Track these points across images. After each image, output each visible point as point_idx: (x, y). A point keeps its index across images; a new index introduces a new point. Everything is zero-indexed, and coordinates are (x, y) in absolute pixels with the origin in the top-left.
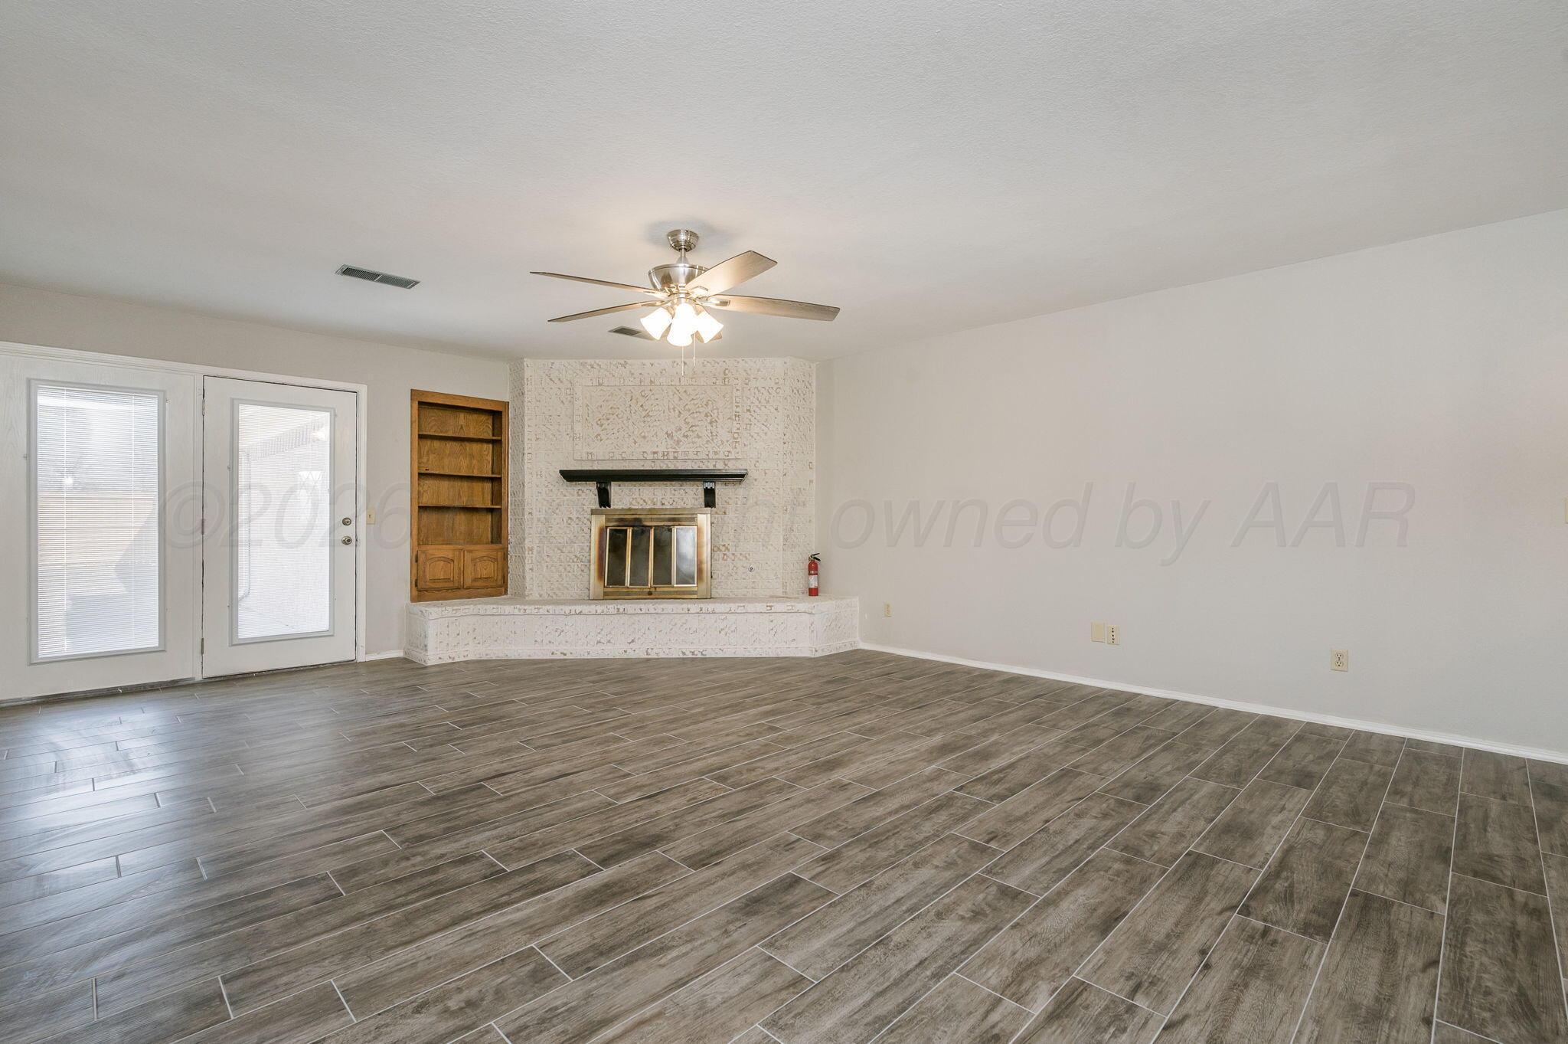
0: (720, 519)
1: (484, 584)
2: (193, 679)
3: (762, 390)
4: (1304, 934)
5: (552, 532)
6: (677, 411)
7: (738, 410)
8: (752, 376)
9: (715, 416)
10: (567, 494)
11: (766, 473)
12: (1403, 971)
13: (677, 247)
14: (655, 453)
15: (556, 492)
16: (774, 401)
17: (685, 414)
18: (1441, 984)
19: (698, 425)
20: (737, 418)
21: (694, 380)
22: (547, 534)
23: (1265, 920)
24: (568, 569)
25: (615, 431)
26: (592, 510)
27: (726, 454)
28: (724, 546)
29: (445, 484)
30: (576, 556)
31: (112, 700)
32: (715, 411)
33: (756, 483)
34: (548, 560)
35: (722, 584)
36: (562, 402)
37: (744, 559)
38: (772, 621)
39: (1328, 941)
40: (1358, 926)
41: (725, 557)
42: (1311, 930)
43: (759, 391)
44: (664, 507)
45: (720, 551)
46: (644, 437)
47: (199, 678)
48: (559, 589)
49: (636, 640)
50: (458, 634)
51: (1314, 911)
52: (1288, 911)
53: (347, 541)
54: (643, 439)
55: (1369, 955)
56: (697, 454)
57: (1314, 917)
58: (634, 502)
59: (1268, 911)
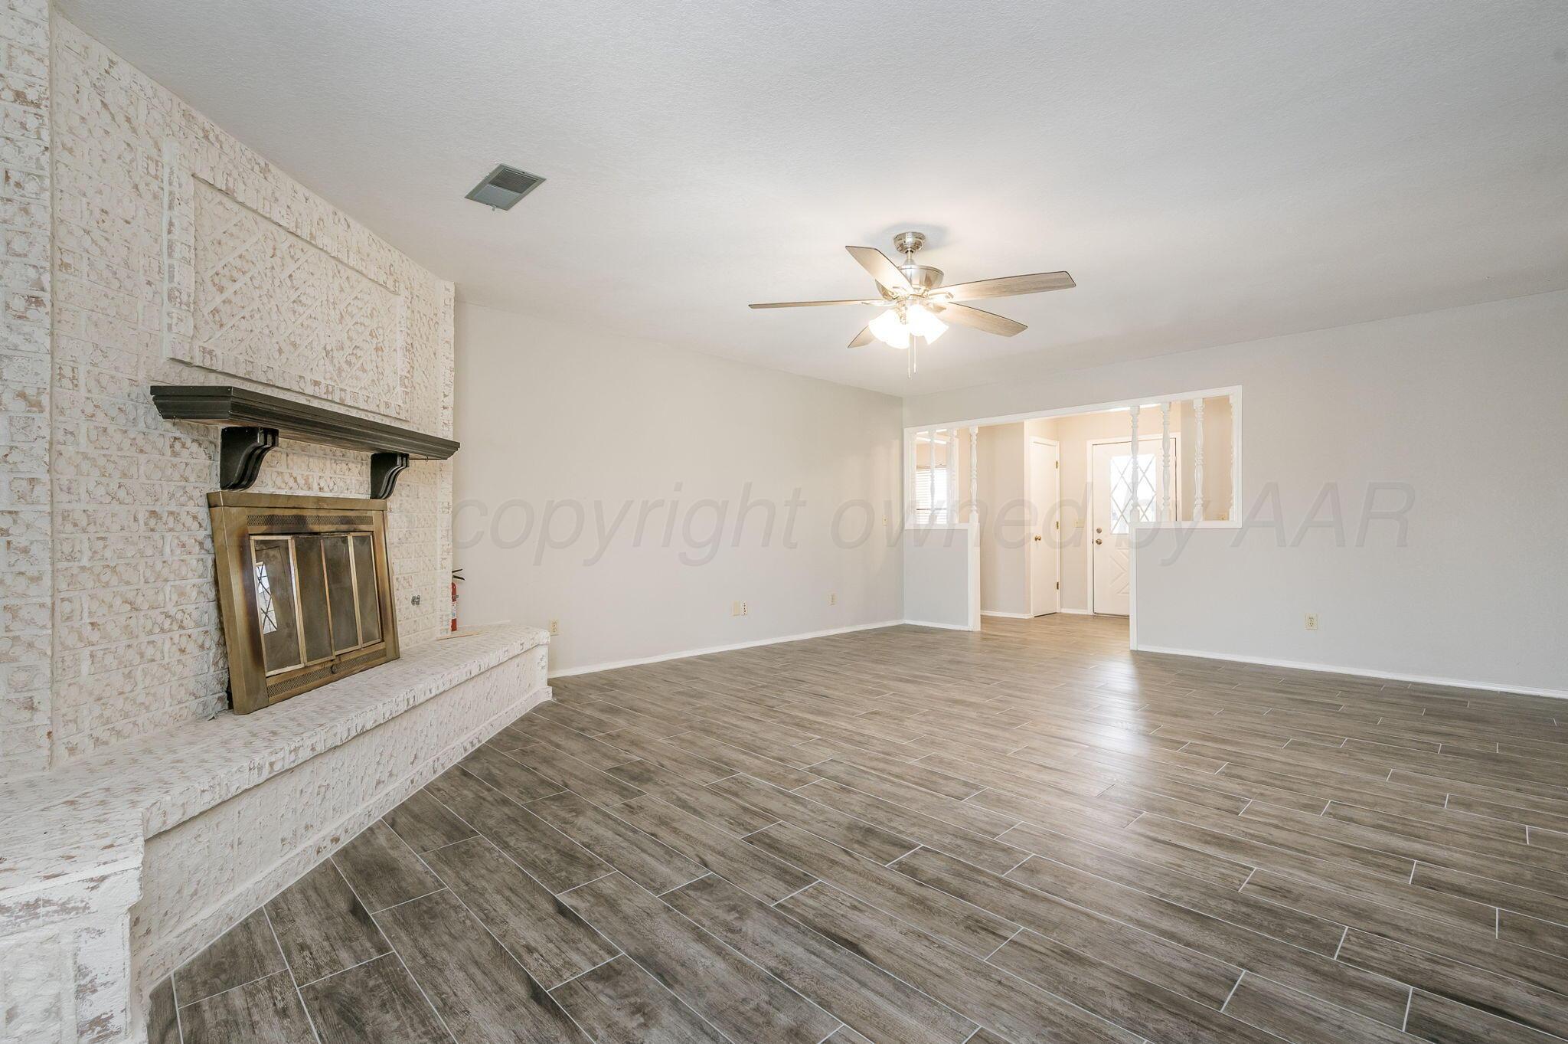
5: (108, 554)
10: (148, 448)
13: (902, 248)
15: (118, 437)
22: (91, 559)
24: (150, 652)
30: (168, 616)
34: (95, 636)
36: (136, 187)
48: (126, 716)
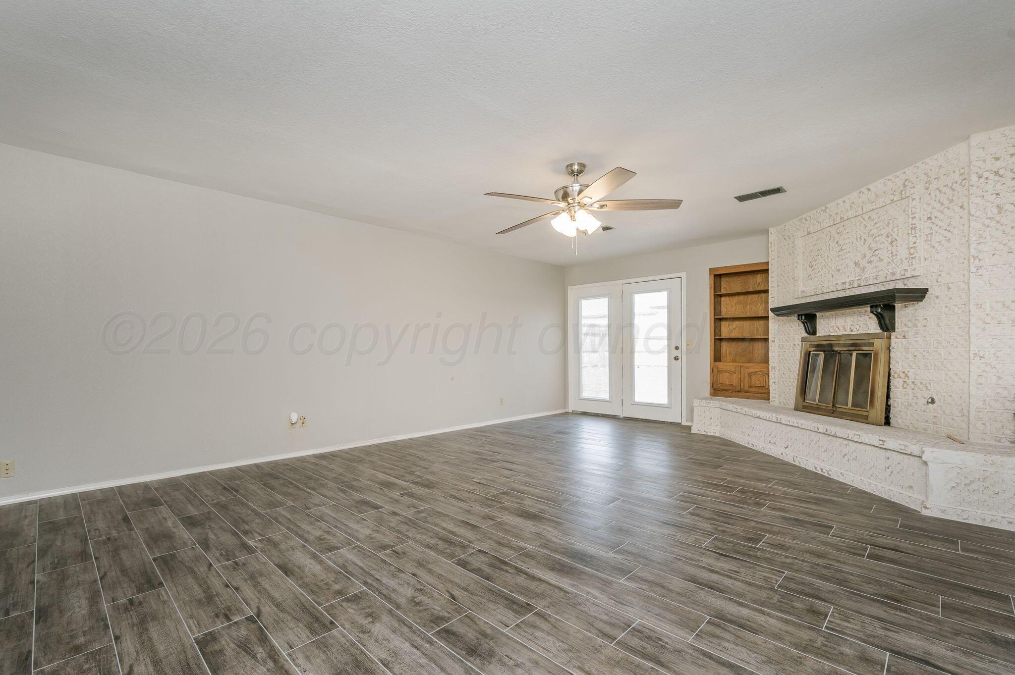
0: (900, 344)
1: (757, 390)
2: (620, 416)
3: (944, 189)
4: (210, 633)
6: (863, 240)
7: (914, 221)
8: (933, 177)
9: (894, 235)
11: (949, 288)
12: (143, 656)
14: (844, 283)
16: (958, 198)
17: (869, 240)
18: (117, 666)
19: (881, 248)
20: (913, 231)
21: (874, 204)
23: (236, 623)
25: (820, 269)
26: (802, 338)
27: (903, 273)
28: (904, 372)
29: (746, 324)
31: (595, 418)
32: (895, 230)
33: (937, 301)
35: (902, 413)
37: (924, 389)
38: (888, 459)
39: (194, 640)
40: (188, 664)
41: (905, 386)
42: (209, 637)
43: (940, 192)
44: (853, 333)
45: (900, 377)
46: (839, 270)
47: (622, 416)
49: (789, 446)
50: (711, 418)
51: (221, 651)
52: (234, 639)
53: (676, 358)
54: (837, 273)
55: (167, 650)
56: (876, 278)
57: (217, 647)
58: (831, 330)
59: (242, 629)
